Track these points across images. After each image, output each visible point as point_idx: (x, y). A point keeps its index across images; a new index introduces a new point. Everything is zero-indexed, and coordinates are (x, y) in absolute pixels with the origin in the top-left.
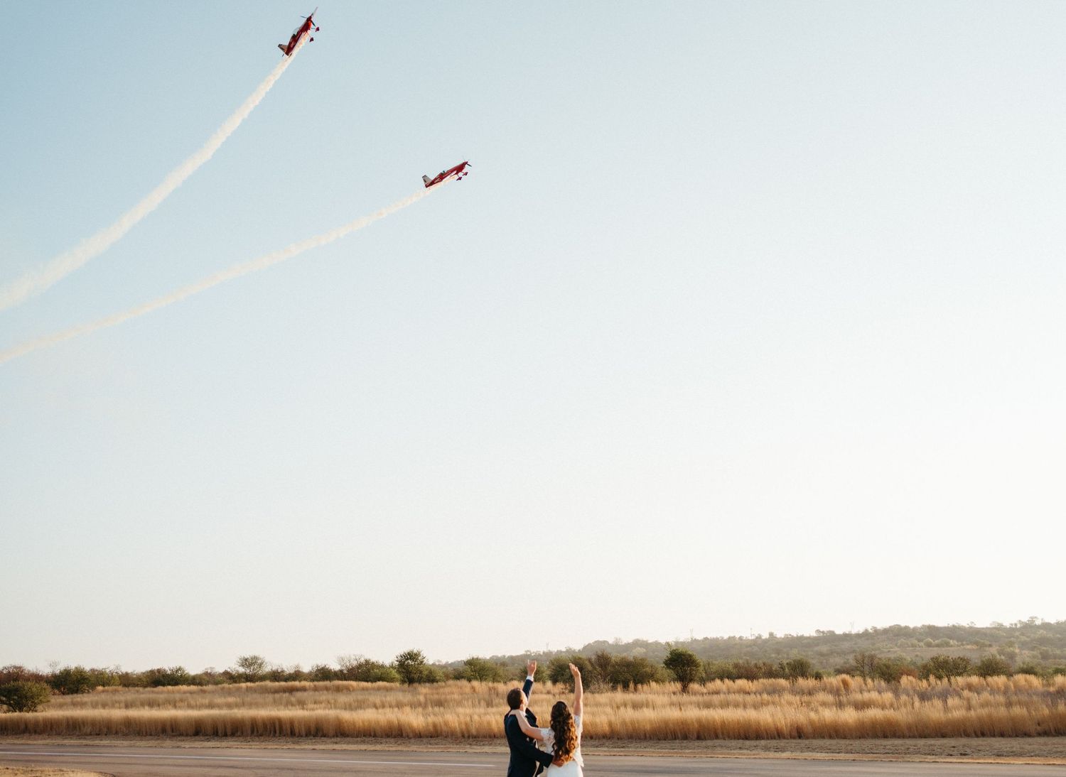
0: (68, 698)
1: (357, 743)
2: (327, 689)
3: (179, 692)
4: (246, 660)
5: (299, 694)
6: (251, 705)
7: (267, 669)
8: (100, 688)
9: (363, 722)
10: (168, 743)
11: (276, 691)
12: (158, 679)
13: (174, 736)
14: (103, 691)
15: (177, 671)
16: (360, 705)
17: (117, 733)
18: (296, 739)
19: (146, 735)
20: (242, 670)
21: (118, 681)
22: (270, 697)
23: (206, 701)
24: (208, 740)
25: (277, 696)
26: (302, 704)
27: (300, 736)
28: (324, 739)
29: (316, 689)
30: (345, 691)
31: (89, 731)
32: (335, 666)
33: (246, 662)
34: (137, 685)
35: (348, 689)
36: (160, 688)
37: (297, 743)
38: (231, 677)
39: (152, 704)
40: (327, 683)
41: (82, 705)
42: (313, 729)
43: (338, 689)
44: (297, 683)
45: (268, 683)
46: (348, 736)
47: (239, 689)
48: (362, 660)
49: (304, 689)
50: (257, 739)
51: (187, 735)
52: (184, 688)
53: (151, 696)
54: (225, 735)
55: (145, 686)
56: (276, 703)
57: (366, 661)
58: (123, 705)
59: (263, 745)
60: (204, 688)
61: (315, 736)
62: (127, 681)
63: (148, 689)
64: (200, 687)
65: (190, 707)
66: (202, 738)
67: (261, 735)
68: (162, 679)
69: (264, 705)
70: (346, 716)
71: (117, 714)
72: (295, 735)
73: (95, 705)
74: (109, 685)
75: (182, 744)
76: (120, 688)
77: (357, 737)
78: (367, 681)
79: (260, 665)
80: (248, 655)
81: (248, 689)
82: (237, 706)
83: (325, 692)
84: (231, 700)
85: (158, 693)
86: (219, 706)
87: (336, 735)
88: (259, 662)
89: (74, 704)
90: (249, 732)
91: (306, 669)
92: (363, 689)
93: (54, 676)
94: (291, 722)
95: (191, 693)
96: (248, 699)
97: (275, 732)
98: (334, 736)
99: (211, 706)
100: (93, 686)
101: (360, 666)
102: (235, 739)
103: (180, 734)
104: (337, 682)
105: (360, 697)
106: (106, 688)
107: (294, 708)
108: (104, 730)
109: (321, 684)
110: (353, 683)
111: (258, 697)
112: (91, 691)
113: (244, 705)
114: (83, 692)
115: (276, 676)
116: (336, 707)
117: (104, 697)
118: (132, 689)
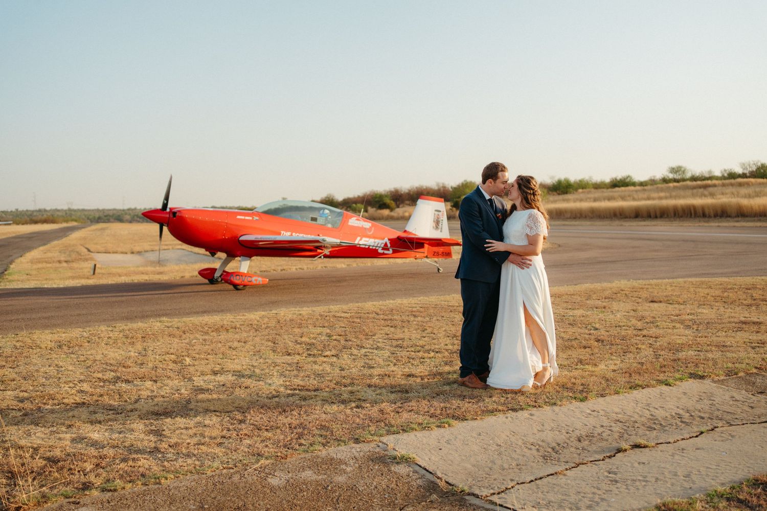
0: (561, 197)
1: (754, 221)
2: (732, 185)
3: (629, 191)
4: (673, 169)
5: (711, 189)
6: (675, 197)
7: (688, 175)
8: (580, 190)
9: (759, 206)
10: (617, 222)
11: (694, 188)
12: (616, 184)
13: (622, 218)
14: (583, 192)
15: (627, 178)
16: (758, 195)
17: (586, 217)
18: (707, 219)
19: (604, 218)
20: (671, 176)
21: (592, 186)
22: (689, 192)
23: (645, 196)
24: (644, 221)
25: (695, 191)
26: (712, 195)
27: (710, 217)
28: (729, 219)
29: (723, 185)
30: (746, 186)
31: (569, 216)
32: (739, 171)
33: (673, 170)
34: (603, 188)
35: (748, 184)
36: (617, 189)
37: (707, 222)
38: (665, 181)
39: (610, 199)
40: (732, 181)
41: (568, 201)
42: (719, 212)
43: (740, 185)
44: (709, 182)
45: (689, 183)
46: (747, 216)
47: (669, 187)
48: (759, 164)
49: (715, 186)
50: (678, 219)
51: (630, 217)
52: (632, 188)
53: (611, 194)
54: (656, 217)
55: (608, 188)
56: (694, 196)
57: (762, 165)
58: (592, 200)
59: (681, 224)
60: (646, 188)
61: (721, 216)
62: (598, 186)
63: (610, 190)
64: (642, 187)
65: (634, 199)
66: (640, 219)
67: (681, 217)
68: (618, 184)
69: (684, 197)
70: (745, 202)
72: (706, 216)
73: (575, 201)
74: (585, 188)
75: (624, 223)
76: (593, 190)
77: (754, 217)
78: (763, 178)
79: (684, 172)
80: (674, 165)
81: (675, 187)
82: (666, 198)
83: (731, 187)
84: (662, 194)
85: (615, 192)
86: (654, 199)
87: (737, 216)
88: (683, 169)
89: (564, 200)
90: (673, 215)
91: (718, 173)
92: (760, 184)
93: (554, 185)
94: (703, 208)
95: (636, 191)
96: (674, 194)
97: (691, 214)
98: (736, 217)
99: (649, 199)
100: (576, 190)
101: (758, 169)
102: (662, 219)
103: (626, 217)
104: (740, 180)
105: (758, 189)
106: (584, 190)
107: (706, 198)
108: (578, 215)
109: (727, 181)
110: (752, 180)
111: (682, 193)
112: (575, 192)
113: (671, 197)
114: (570, 193)
115: (694, 179)
116: (738, 196)
117: (582, 196)
118: (600, 190)
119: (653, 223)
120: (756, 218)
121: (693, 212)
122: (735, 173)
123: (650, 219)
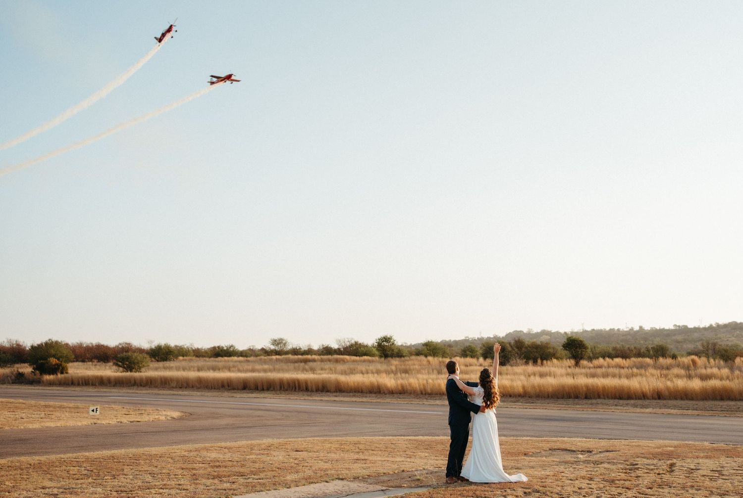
0: (161, 364)
1: (350, 396)
2: (329, 360)
3: (232, 361)
4: (275, 341)
5: (311, 364)
6: (279, 370)
7: (289, 347)
8: (181, 358)
9: (354, 383)
10: (226, 394)
11: (296, 362)
12: (219, 353)
13: (230, 390)
14: (183, 360)
15: (230, 347)
16: (352, 372)
17: (193, 387)
18: (309, 393)
19: (212, 388)
20: (273, 347)
21: (192, 354)
22: (291, 366)
23: (250, 367)
24: (253, 393)
25: (296, 365)
26: (313, 370)
27: (312, 391)
28: (328, 393)
29: (322, 360)
30: (341, 362)
31: (175, 386)
32: (335, 346)
33: (275, 342)
34: (205, 357)
35: (343, 361)
36: (220, 358)
37: (310, 396)
38: (266, 352)
39: (214, 369)
40: (329, 357)
41: (170, 368)
42: (320, 387)
43: (337, 361)
44: (309, 357)
45: (290, 356)
46: (344, 392)
47: (271, 360)
48: (353, 342)
49: (314, 360)
50: (284, 392)
51: (238, 389)
52: (235, 358)
53: (214, 363)
54: (263, 390)
55: (210, 357)
56: (296, 370)
57: (356, 342)
58: (196, 369)
59: (288, 397)
60: (249, 358)
61: (322, 391)
62: (198, 354)
63: (212, 359)
64: (245, 358)
65: (239, 371)
66: (248, 391)
67: (287, 390)
68: (221, 353)
69: (288, 371)
70: (343, 378)
71: (193, 374)
72: (308, 391)
73: (178, 369)
74: (186, 356)
75: (234, 395)
76: (194, 358)
77: (350, 392)
78: (357, 356)
79: (285, 344)
80: (277, 337)
81: (277, 360)
82: (270, 371)
83: (328, 363)
84: (266, 367)
85: (218, 362)
86: (259, 371)
87: (336, 391)
88: (284, 342)
89: (165, 368)
90: (278, 387)
91: (315, 347)
92: (354, 361)
93: (152, 350)
94: (306, 382)
95: (240, 362)
96: (277, 366)
97: (295, 388)
98: (334, 392)
99: (253, 371)
100: (177, 357)
101: (352, 346)
102: (269, 392)
103: (234, 389)
104: (336, 356)
105: (352, 366)
106: (185, 358)
107: (308, 373)
108: (185, 385)
109: (325, 357)
110: (347, 357)
111: (284, 365)
112: (175, 359)
113: (274, 370)
114: (170, 360)
115: (295, 352)
116: (336, 373)
117: (184, 363)
118: (202, 359)
119: (262, 395)
120: (351, 394)
121: (297, 385)
122: (331, 348)
123: (257, 391)
